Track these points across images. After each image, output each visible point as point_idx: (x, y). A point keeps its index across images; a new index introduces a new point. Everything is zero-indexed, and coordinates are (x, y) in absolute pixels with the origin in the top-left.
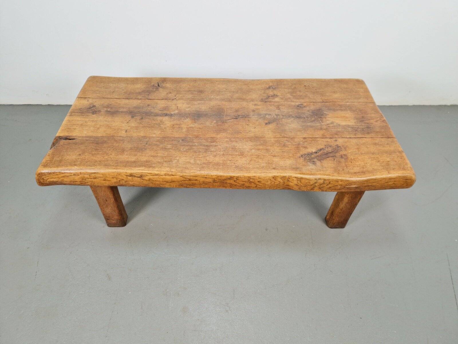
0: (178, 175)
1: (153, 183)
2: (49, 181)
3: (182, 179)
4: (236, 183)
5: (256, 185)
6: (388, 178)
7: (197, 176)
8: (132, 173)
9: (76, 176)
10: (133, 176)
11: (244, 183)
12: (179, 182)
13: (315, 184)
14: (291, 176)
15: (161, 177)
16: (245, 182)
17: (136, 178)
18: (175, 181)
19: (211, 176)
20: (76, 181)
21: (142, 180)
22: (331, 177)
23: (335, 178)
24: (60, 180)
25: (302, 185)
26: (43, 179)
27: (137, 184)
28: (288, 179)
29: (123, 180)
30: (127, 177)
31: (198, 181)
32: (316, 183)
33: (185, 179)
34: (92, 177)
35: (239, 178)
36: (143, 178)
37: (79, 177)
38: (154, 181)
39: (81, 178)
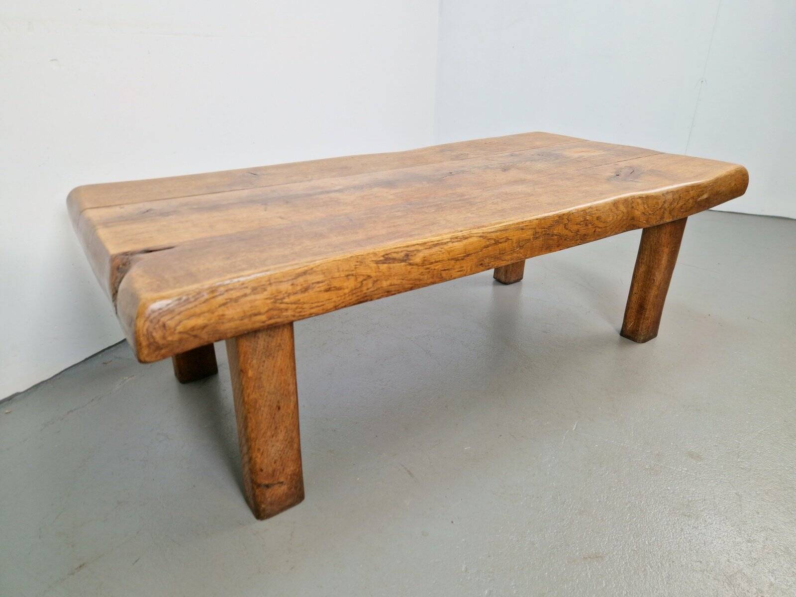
0: (475, 235)
1: (429, 272)
2: (180, 333)
3: (484, 242)
4: (567, 232)
5: (594, 230)
7: (506, 228)
8: (388, 252)
9: (257, 293)
10: (390, 259)
12: (477, 252)
13: (664, 205)
14: (634, 197)
15: (446, 247)
16: (579, 224)
17: (396, 265)
18: (471, 252)
19: (530, 221)
20: (256, 311)
21: (409, 267)
25: (650, 212)
26: (164, 326)
27: (399, 282)
28: (631, 204)
29: (369, 277)
30: (378, 268)
31: (510, 242)
32: (664, 202)
33: (488, 243)
34: (299, 288)
35: (571, 217)
36: (410, 260)
37: (266, 294)
38: (432, 263)
39: (269, 298)
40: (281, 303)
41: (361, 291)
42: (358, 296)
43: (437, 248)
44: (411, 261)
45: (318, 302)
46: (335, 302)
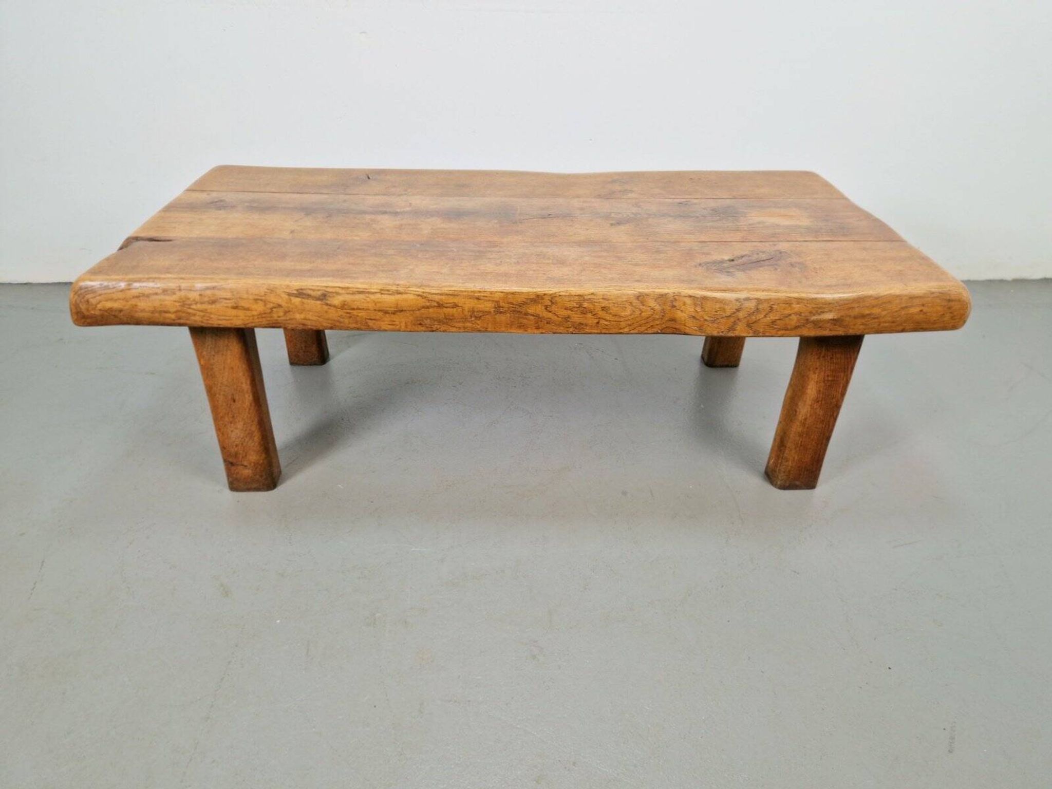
0: (412, 292)
1: (350, 317)
2: (100, 310)
3: (422, 302)
4: (550, 315)
5: (596, 321)
6: (906, 296)
7: (456, 293)
8: (303, 288)
9: (168, 295)
10: (305, 294)
11: (569, 312)
12: (413, 311)
13: (737, 313)
14: (679, 295)
15: (372, 297)
16: (571, 310)
17: (311, 302)
18: (404, 309)
19: (491, 293)
20: (165, 309)
21: (326, 308)
22: (773, 295)
23: (782, 295)
24: (127, 307)
25: (706, 318)
26: (88, 301)
27: (315, 318)
28: (672, 301)
29: (280, 306)
30: (291, 300)
31: (460, 309)
32: (738, 310)
33: (428, 304)
34: (206, 299)
35: (558, 299)
36: (327, 300)
37: (174, 297)
38: (354, 309)
39: (179, 302)
40: (190, 308)
41: (272, 317)
42: (269, 321)
43: (362, 296)
44: (329, 302)
45: (225, 316)
46: (243, 320)
